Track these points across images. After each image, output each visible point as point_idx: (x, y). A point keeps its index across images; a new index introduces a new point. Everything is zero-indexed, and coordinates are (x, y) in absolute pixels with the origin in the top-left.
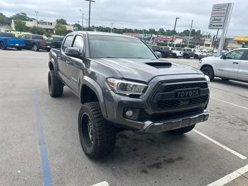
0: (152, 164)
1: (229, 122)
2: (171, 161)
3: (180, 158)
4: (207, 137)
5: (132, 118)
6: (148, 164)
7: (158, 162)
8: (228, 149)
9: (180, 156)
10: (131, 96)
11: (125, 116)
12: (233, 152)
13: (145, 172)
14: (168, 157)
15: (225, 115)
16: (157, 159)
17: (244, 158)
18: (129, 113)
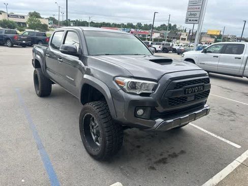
0: (158, 159)
1: (219, 114)
2: (175, 156)
3: (183, 152)
4: (202, 130)
5: (142, 117)
6: (154, 160)
7: (163, 157)
8: (223, 140)
9: (182, 149)
10: (142, 95)
11: (136, 115)
12: (228, 142)
13: (153, 168)
14: (171, 152)
15: (213, 107)
16: (161, 155)
17: (239, 147)
18: (140, 112)
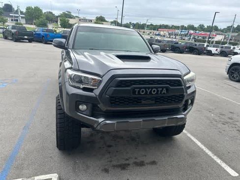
0: (119, 163)
1: (238, 130)
2: (141, 164)
3: (154, 163)
4: (199, 144)
7: (127, 162)
8: (219, 161)
9: (155, 160)
10: (84, 89)
11: (77, 109)
12: (224, 165)
13: (106, 171)
14: (140, 159)
15: (237, 121)
16: (127, 160)
17: (234, 173)
18: (83, 107)
